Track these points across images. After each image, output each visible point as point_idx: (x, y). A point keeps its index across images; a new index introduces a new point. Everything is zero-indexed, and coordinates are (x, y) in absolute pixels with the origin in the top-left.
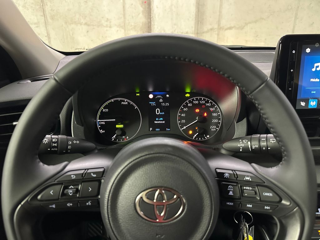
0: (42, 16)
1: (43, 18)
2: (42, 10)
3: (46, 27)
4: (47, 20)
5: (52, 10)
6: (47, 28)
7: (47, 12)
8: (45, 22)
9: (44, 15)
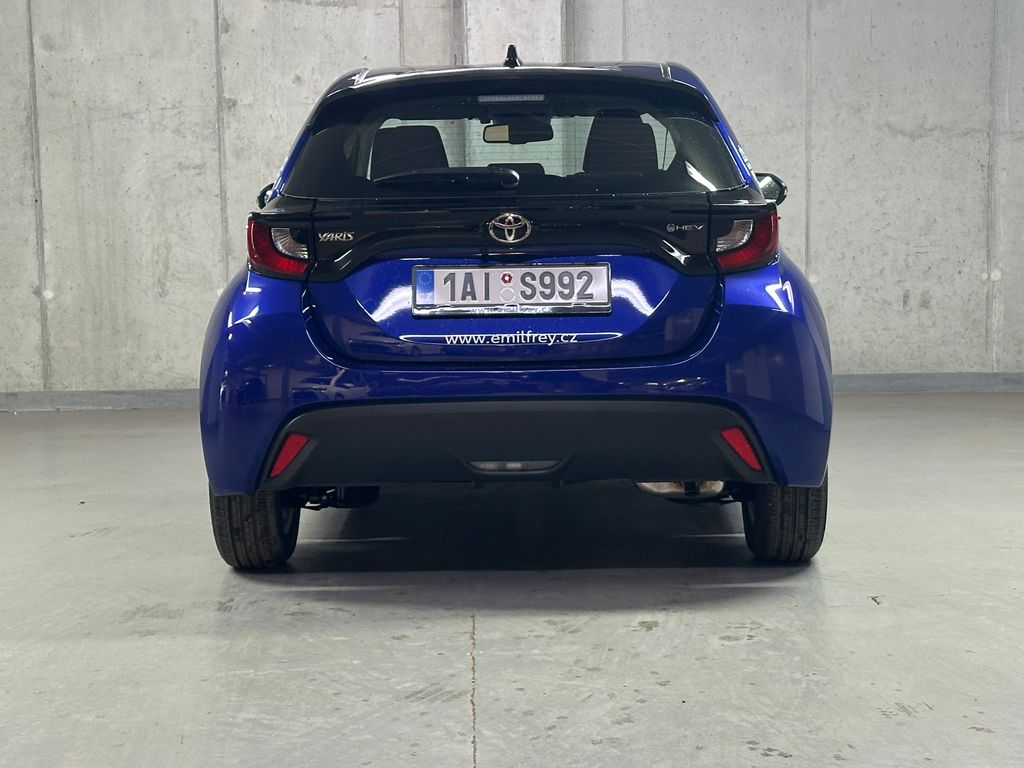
0: (214, 150)
1: (217, 154)
2: (217, 138)
3: (220, 174)
4: (225, 158)
5: (238, 138)
6: (223, 176)
7: (227, 143)
8: (220, 165)
9: (220, 149)
